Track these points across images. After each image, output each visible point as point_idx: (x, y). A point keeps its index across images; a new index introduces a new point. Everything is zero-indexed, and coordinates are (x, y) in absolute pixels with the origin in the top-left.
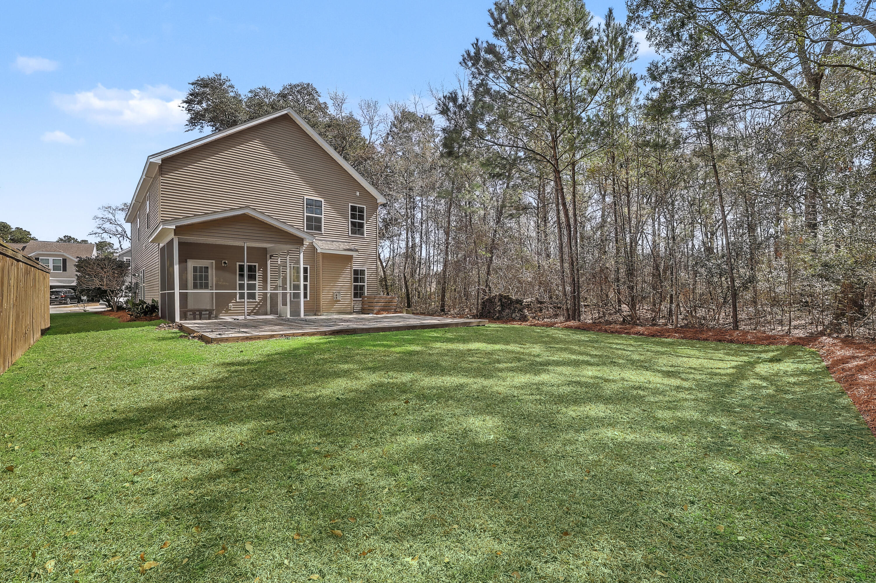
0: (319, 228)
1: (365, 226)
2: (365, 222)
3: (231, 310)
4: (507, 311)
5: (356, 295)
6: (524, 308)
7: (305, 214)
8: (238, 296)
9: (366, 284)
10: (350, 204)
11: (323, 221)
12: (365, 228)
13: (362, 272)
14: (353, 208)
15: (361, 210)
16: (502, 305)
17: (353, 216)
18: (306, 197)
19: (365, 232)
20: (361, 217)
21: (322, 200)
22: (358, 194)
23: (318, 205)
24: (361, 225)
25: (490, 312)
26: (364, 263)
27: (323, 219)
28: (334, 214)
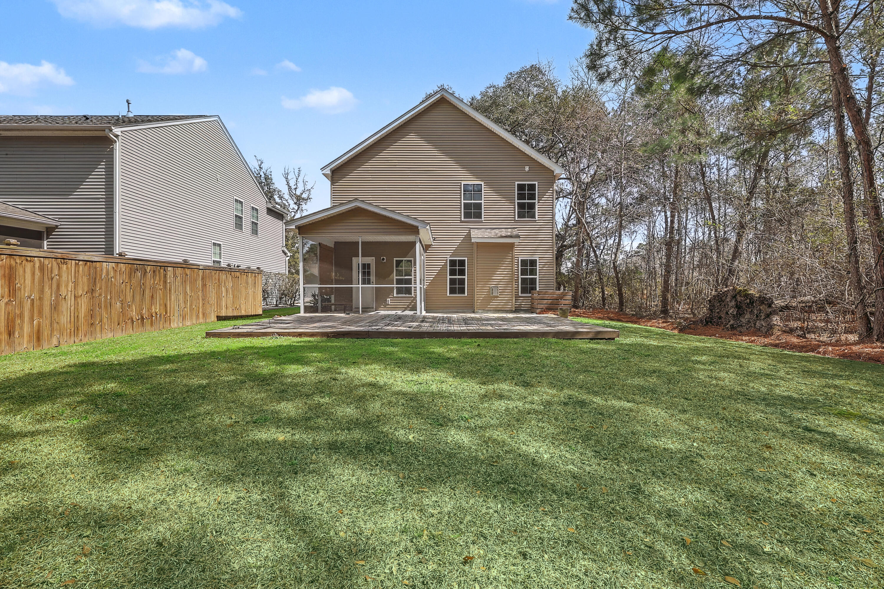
0: (479, 215)
1: (537, 207)
2: (536, 201)
3: (388, 305)
4: (747, 316)
5: (524, 291)
6: (774, 313)
7: (463, 201)
8: (395, 291)
9: (537, 277)
10: (517, 183)
11: (483, 207)
12: (537, 209)
13: (533, 263)
14: (521, 187)
15: (532, 187)
16: (738, 307)
17: (521, 196)
18: (463, 183)
19: (537, 214)
20: (532, 197)
21: (482, 183)
22: (527, 169)
23: (478, 190)
24: (532, 206)
25: (720, 318)
26: (535, 252)
27: (483, 204)
28: (496, 197)
